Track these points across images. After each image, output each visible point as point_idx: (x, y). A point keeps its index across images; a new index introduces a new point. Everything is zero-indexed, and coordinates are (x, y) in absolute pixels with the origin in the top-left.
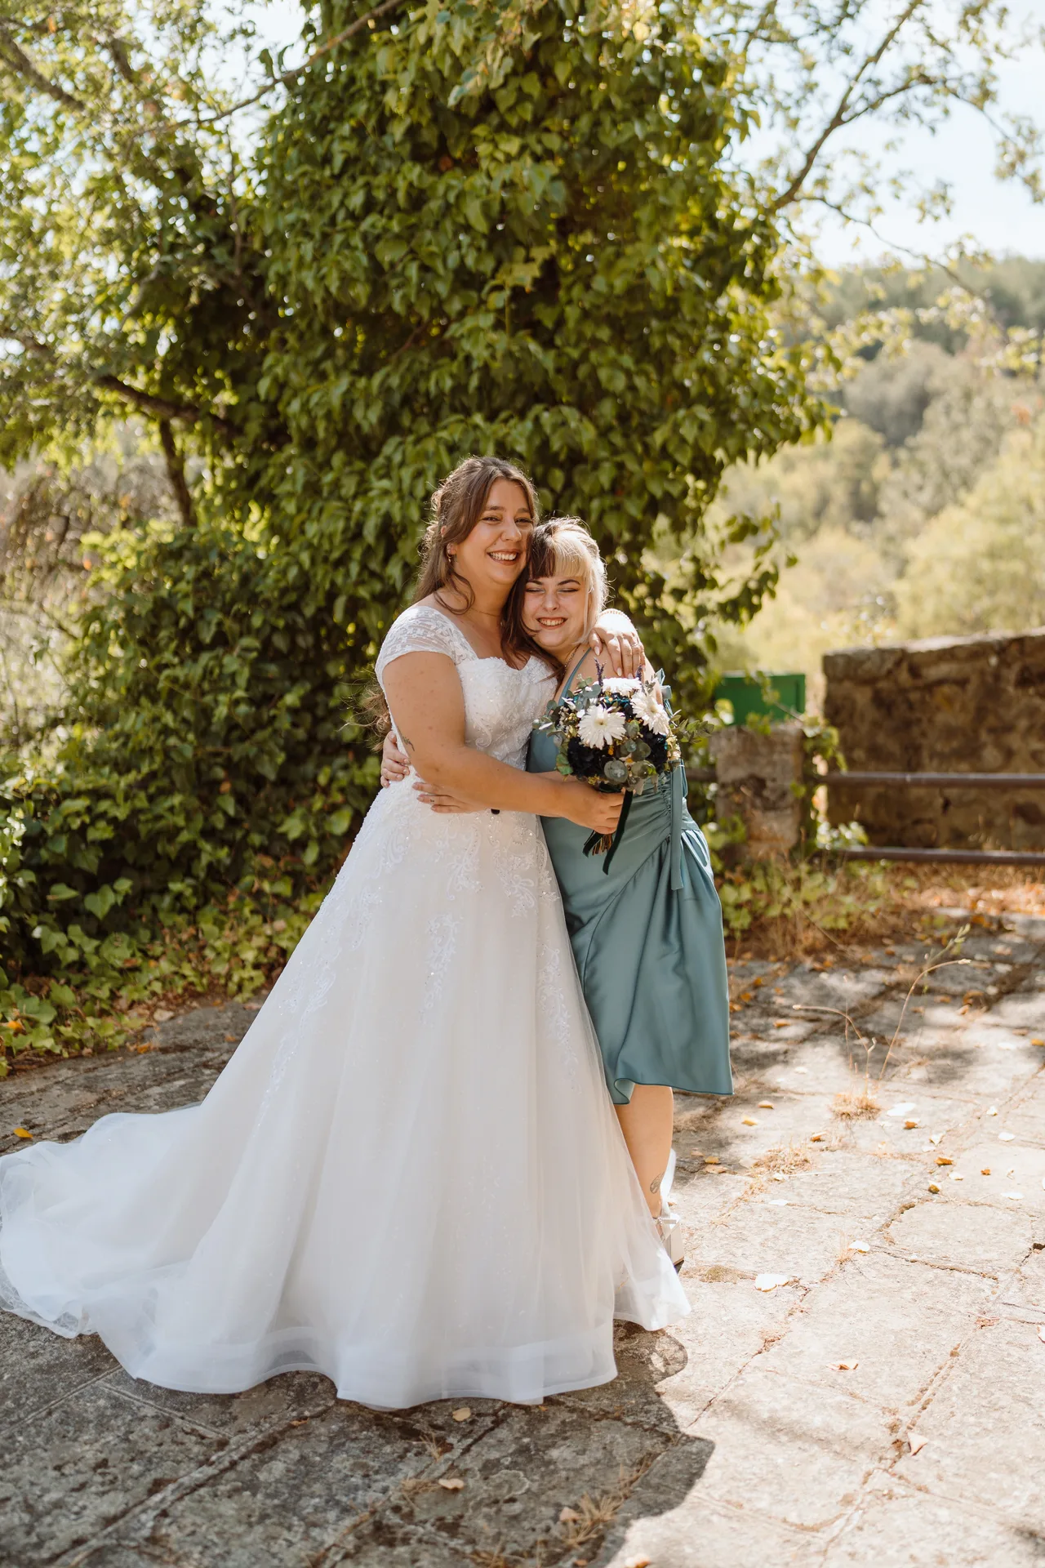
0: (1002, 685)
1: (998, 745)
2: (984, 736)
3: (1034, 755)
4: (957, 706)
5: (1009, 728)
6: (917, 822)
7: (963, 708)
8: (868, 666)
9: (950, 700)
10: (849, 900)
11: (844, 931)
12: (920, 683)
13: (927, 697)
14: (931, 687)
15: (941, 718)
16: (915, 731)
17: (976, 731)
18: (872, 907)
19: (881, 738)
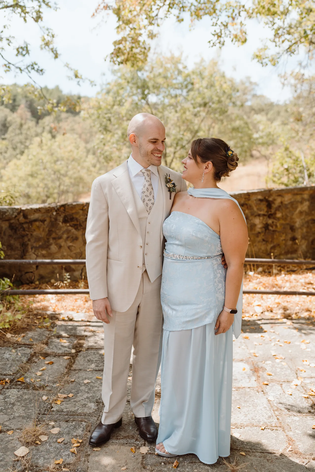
0: (58, 222)
1: (56, 244)
2: (51, 241)
3: (69, 247)
4: (41, 229)
5: (60, 238)
6: (27, 273)
7: (43, 230)
8: (7, 214)
9: (38, 227)
10: (9, 314)
11: (8, 328)
12: (28, 221)
13: (31, 226)
14: (32, 222)
15: (35, 233)
16: (26, 239)
17: (48, 239)
18: (19, 316)
19: (12, 242)
